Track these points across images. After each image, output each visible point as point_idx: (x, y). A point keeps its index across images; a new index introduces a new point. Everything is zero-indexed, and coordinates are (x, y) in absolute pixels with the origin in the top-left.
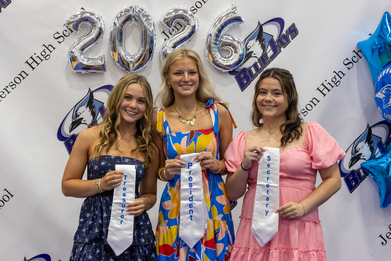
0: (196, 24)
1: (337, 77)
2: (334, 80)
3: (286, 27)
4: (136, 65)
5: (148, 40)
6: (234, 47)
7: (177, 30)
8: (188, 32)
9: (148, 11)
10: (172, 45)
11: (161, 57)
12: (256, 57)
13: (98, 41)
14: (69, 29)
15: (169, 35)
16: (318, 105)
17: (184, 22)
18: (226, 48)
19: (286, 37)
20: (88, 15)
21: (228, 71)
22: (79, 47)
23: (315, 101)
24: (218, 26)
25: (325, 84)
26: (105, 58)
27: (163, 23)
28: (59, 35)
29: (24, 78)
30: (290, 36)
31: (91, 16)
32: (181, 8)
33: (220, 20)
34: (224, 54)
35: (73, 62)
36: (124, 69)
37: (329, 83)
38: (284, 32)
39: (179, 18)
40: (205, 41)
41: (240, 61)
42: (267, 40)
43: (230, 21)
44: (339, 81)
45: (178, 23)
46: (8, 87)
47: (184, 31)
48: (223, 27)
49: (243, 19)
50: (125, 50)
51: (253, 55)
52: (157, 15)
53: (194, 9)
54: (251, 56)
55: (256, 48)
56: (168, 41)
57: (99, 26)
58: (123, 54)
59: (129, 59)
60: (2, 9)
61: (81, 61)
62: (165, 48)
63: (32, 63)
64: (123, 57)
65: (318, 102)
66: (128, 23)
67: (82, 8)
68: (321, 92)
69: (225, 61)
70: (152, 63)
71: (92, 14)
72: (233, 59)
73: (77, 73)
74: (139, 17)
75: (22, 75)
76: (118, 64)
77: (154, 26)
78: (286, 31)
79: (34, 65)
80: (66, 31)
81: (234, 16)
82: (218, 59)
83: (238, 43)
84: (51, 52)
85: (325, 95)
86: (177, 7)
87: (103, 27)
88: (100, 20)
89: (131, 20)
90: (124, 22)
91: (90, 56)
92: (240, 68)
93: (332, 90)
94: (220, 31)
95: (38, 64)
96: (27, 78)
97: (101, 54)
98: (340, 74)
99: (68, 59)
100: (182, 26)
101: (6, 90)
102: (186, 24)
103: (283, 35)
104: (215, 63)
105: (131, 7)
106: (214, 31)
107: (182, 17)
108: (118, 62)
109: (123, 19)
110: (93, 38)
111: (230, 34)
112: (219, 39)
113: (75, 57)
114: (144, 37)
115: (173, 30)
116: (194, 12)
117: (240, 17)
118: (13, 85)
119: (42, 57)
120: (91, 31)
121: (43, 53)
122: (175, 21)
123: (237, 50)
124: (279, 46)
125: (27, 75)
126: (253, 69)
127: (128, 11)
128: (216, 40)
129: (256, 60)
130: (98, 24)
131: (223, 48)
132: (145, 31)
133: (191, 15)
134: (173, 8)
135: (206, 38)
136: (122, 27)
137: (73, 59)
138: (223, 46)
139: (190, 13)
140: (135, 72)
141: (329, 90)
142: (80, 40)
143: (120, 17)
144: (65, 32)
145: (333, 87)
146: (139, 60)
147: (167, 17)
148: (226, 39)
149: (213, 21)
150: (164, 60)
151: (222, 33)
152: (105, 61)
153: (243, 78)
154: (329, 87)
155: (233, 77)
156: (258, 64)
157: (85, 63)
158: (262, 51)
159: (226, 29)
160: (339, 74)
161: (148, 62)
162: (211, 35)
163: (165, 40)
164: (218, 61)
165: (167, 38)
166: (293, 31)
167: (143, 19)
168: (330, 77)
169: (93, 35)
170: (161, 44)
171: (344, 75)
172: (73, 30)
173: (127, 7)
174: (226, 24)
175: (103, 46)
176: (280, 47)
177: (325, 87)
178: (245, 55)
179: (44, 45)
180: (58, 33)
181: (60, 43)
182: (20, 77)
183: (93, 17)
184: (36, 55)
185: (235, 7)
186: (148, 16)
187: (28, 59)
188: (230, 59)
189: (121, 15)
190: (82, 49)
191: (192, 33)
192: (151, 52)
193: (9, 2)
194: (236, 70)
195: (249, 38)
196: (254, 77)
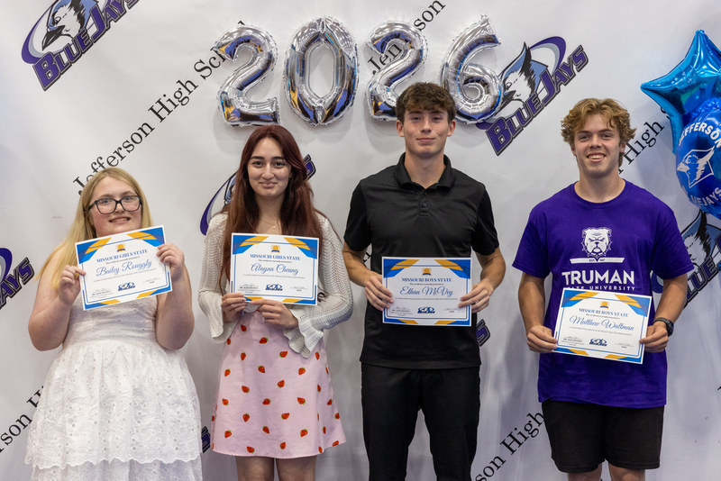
0: (424, 47)
1: (651, 132)
2: (646, 136)
3: (569, 52)
4: (327, 113)
5: (347, 72)
6: (485, 84)
7: (391, 57)
8: (410, 59)
9: (346, 26)
10: (386, 82)
11: (368, 100)
12: (520, 100)
13: (265, 75)
14: (220, 55)
15: (380, 64)
17: (404, 43)
18: (471, 85)
19: (568, 68)
20: (250, 32)
21: (476, 122)
22: (236, 84)
24: (459, 50)
26: (277, 102)
27: (371, 45)
28: (204, 66)
29: (147, 135)
30: (574, 67)
31: (255, 35)
32: (400, 20)
33: (462, 40)
34: (469, 94)
35: (226, 109)
36: (308, 120)
37: (637, 142)
38: (565, 60)
39: (396, 38)
40: (439, 74)
41: (493, 107)
42: (538, 72)
43: (478, 43)
44: (653, 139)
45: (395, 46)
46: (120, 149)
47: (405, 59)
48: (467, 52)
49: (499, 39)
50: (309, 89)
51: (515, 97)
52: (362, 32)
53: (421, 24)
54: (511, 99)
55: (521, 86)
56: (378, 75)
57: (268, 50)
58: (306, 95)
59: (316, 103)
60: (112, 23)
61: (238, 107)
62: (374, 86)
63: (161, 110)
64: (305, 100)
66: (314, 45)
67: (241, 22)
69: (470, 106)
70: (352, 111)
71: (256, 31)
72: (483, 103)
73: (233, 126)
74: (331, 36)
75: (144, 130)
76: (299, 113)
77: (356, 50)
78: (569, 59)
79: (163, 113)
80: (215, 59)
81: (484, 33)
83: (491, 77)
84: (190, 92)
85: (631, 161)
86: (392, 19)
87: (274, 56)
88: (269, 41)
89: (319, 40)
90: (308, 45)
91: (252, 100)
92: (494, 117)
93: (643, 153)
94: (462, 58)
95: (169, 112)
96: (151, 134)
97: (271, 96)
98: (656, 127)
99: (218, 103)
100: (400, 51)
101: (119, 154)
102: (407, 47)
103: (564, 64)
105: (319, 21)
106: (452, 59)
107: (397, 35)
108: (298, 108)
109: (305, 40)
110: (259, 70)
111: (478, 63)
112: (461, 70)
113: (230, 101)
114: (339, 68)
115: (387, 57)
116: (420, 27)
117: (494, 36)
118: (130, 146)
119: (176, 101)
120: (255, 58)
121: (178, 95)
122: (390, 42)
123: (490, 88)
125: (152, 130)
126: (515, 119)
127: (313, 26)
128: (456, 73)
129: (520, 105)
130: (266, 48)
131: (467, 85)
132: (342, 59)
133: (415, 33)
134: (386, 21)
135: (439, 70)
136: (305, 52)
137: (226, 103)
138: (466, 82)
139: (413, 29)
140: (326, 124)
141: (638, 154)
142: (237, 71)
143: (301, 36)
144: (212, 61)
145: (644, 148)
146: (332, 105)
147: (376, 36)
148: (471, 72)
149: (450, 43)
150: (371, 104)
151: (465, 63)
152: (277, 106)
153: (500, 133)
154: (638, 148)
155: (483, 133)
156: (524, 111)
157: (246, 110)
158: (530, 90)
159: (472, 54)
160: (654, 128)
161: (347, 108)
162: (447, 65)
163: (374, 72)
165: (377, 70)
166: (580, 58)
167: (339, 39)
169: (258, 66)
170: (366, 78)
171: (662, 128)
172: (226, 57)
173: (311, 19)
174: (472, 47)
175: (274, 82)
176: (558, 84)
177: (632, 148)
178: (502, 96)
179: (179, 81)
180: (201, 62)
181: (204, 77)
182: (140, 132)
183: (258, 36)
184: (167, 98)
185: (487, 20)
186: (347, 34)
187: (154, 104)
188: (479, 103)
189: (303, 32)
190: (241, 88)
191: (418, 61)
192: (351, 93)
193: (123, 12)
194: (487, 121)
195: (509, 69)
196: (516, 132)
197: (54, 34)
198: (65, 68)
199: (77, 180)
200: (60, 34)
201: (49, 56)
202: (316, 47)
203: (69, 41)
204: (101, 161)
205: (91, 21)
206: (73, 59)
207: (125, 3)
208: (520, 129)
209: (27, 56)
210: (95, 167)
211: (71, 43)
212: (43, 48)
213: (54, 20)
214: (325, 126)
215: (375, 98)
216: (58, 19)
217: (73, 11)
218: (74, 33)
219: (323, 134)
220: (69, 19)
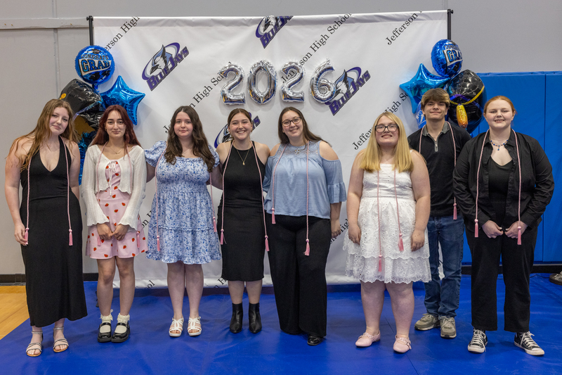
0: (304, 72)
1: (395, 105)
2: (393, 107)
3: (362, 73)
4: (265, 99)
5: (272, 82)
6: (329, 87)
8: (298, 77)
9: (272, 64)
10: (288, 86)
12: (343, 93)
13: (240, 84)
14: (221, 76)
15: (286, 79)
17: (295, 70)
18: (323, 87)
19: (362, 80)
20: (233, 67)
21: (325, 102)
22: (227, 88)
24: (318, 72)
26: (244, 95)
27: (282, 71)
28: (215, 80)
30: (365, 79)
32: (294, 61)
33: (319, 68)
34: (322, 91)
35: (224, 98)
36: (257, 102)
37: (390, 109)
38: (361, 77)
39: (292, 68)
40: (310, 83)
41: (332, 95)
42: (350, 82)
43: (325, 70)
44: (397, 108)
45: (292, 71)
47: (296, 77)
48: (321, 74)
49: (334, 68)
50: (257, 89)
51: (340, 92)
52: (278, 66)
53: (302, 62)
55: (343, 87)
56: (285, 83)
58: (256, 92)
59: (260, 95)
60: (178, 63)
61: (229, 97)
62: (284, 88)
64: (256, 94)
67: (229, 62)
69: (322, 96)
70: (275, 98)
71: (235, 66)
73: (226, 104)
74: (266, 68)
76: (253, 99)
77: (276, 73)
79: (199, 99)
81: (328, 66)
82: (317, 94)
83: (331, 84)
84: (210, 91)
86: (291, 61)
87: (243, 75)
88: (241, 70)
89: (261, 69)
90: (257, 71)
91: (235, 94)
92: (332, 100)
94: (319, 76)
95: (201, 99)
97: (242, 92)
98: (398, 104)
99: (220, 95)
100: (294, 73)
102: (297, 72)
104: (316, 97)
105: (261, 61)
106: (315, 76)
107: (294, 67)
108: (253, 97)
109: (256, 69)
110: (237, 82)
111: (325, 78)
112: (319, 81)
114: (269, 80)
115: (289, 76)
116: (302, 64)
117: (332, 67)
119: (204, 95)
120: (235, 77)
121: (205, 92)
122: (290, 70)
123: (331, 88)
124: (358, 86)
125: (195, 106)
127: (259, 64)
128: (317, 82)
129: (343, 95)
130: (240, 73)
132: (270, 77)
133: (300, 66)
134: (288, 61)
136: (255, 74)
137: (224, 95)
138: (321, 86)
139: (299, 64)
142: (228, 83)
143: (254, 68)
144: (218, 78)
146: (267, 95)
147: (284, 67)
148: (323, 82)
149: (314, 70)
150: (282, 95)
151: (321, 77)
152: (244, 97)
155: (328, 106)
156: (344, 98)
157: (231, 98)
158: (346, 89)
159: (323, 75)
161: (272, 97)
162: (313, 79)
164: (318, 96)
165: (285, 81)
166: (367, 76)
167: (269, 69)
168: (391, 105)
169: (237, 80)
170: (280, 85)
171: (400, 104)
172: (224, 77)
173: (258, 61)
174: (323, 72)
175: (243, 87)
178: (335, 91)
179: (205, 87)
180: (214, 78)
181: (215, 85)
183: (236, 68)
184: (200, 93)
185: (329, 61)
186: (272, 67)
187: (195, 96)
188: (326, 94)
189: (254, 66)
190: (230, 89)
191: (301, 77)
192: (274, 91)
193: (182, 59)
194: (329, 102)
195: (338, 81)
196: (341, 106)
197: (155, 68)
199: (165, 127)
200: (157, 68)
201: (153, 77)
202: (260, 72)
203: (161, 70)
205: (169, 62)
206: (163, 78)
207: (183, 55)
208: (343, 105)
209: (144, 77)
212: (151, 74)
213: (154, 62)
214: (263, 104)
215: (284, 93)
216: (156, 62)
217: (162, 59)
218: (163, 68)
219: (263, 107)
220: (161, 62)
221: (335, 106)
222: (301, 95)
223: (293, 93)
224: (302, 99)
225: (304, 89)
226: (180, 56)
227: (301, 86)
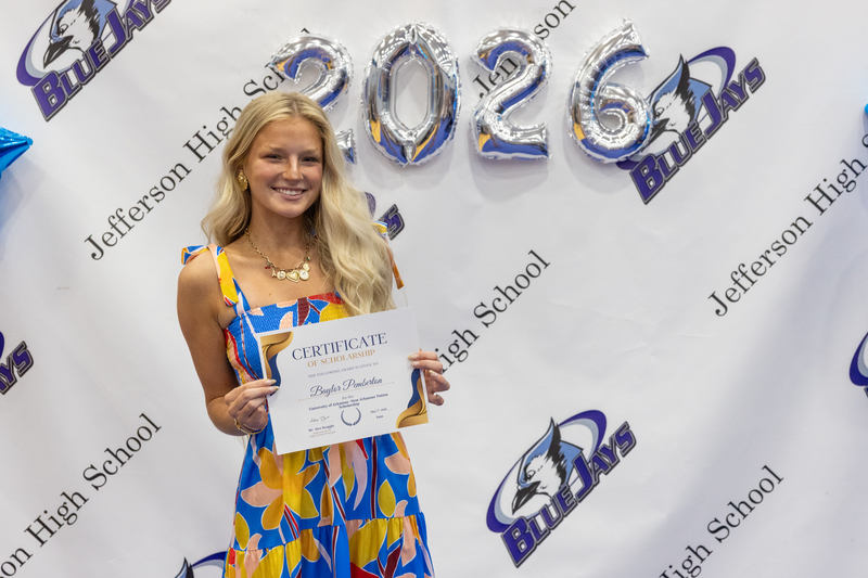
0: (548, 62)
1: (849, 172)
2: (842, 178)
3: (739, 67)
4: (420, 149)
5: (446, 95)
6: (628, 109)
7: (503, 74)
8: (529, 77)
9: (444, 34)
10: (496, 107)
11: (473, 132)
12: (675, 131)
13: (337, 99)
14: (278, 74)
15: (489, 85)
16: (809, 231)
17: (521, 57)
18: (611, 111)
19: (738, 88)
20: (317, 44)
21: (616, 160)
23: (801, 224)
24: (593, 65)
25: (824, 187)
26: (353, 136)
27: (477, 60)
28: (255, 88)
29: (181, 179)
30: (747, 86)
31: (324, 47)
32: (516, 28)
33: (598, 52)
34: (607, 123)
36: (394, 158)
37: (831, 186)
38: (735, 78)
39: (511, 49)
40: (567, 97)
41: (640, 140)
42: (698, 94)
43: (619, 55)
44: (853, 181)
45: (509, 60)
46: (147, 197)
47: (522, 77)
48: (603, 68)
49: (647, 51)
50: (395, 118)
51: (668, 127)
52: (462, 44)
53: (543, 31)
54: (664, 130)
55: (675, 111)
56: (487, 98)
57: (341, 67)
58: (392, 126)
59: (404, 136)
60: (136, 32)
62: (482, 113)
63: (199, 146)
64: (391, 132)
65: (809, 225)
66: (401, 59)
67: (305, 30)
68: (815, 204)
69: (608, 139)
70: (453, 145)
71: (325, 41)
72: (626, 135)
74: (425, 47)
75: (178, 173)
76: (381, 148)
77: (457, 66)
78: (740, 76)
79: (203, 150)
80: (270, 78)
81: (626, 43)
82: (593, 135)
83: (637, 100)
85: (822, 211)
86: (505, 25)
87: (349, 70)
88: (341, 54)
89: (409, 53)
90: (394, 59)
92: (640, 154)
93: (839, 200)
94: (597, 76)
95: (211, 149)
96: (188, 178)
97: (347, 125)
98: (856, 166)
100: (516, 66)
101: (144, 204)
102: (525, 61)
103: (734, 85)
104: (587, 143)
105: (408, 27)
106: (589, 77)
107: (517, 46)
108: (381, 143)
109: (390, 52)
110: (329, 93)
111: (618, 82)
112: (597, 92)
114: (435, 90)
115: (498, 74)
116: (542, 35)
117: (640, 46)
118: (159, 193)
119: (219, 135)
120: (323, 78)
121: (222, 126)
122: (502, 56)
123: (636, 116)
124: (725, 108)
125: (188, 172)
126: (669, 159)
127: (400, 34)
128: (590, 95)
129: (675, 137)
130: (338, 63)
131: (605, 111)
132: (439, 77)
133: (535, 43)
134: (497, 28)
135: (568, 91)
136: (389, 68)
138: (604, 107)
139: (533, 37)
140: (418, 163)
141: (832, 201)
143: (384, 49)
144: (267, 81)
145: (840, 193)
146: (425, 138)
147: (484, 47)
148: (610, 93)
150: (478, 138)
151: (603, 80)
152: (352, 141)
153: (648, 175)
154: (832, 193)
155: (626, 173)
156: (680, 146)
158: (688, 117)
159: (611, 71)
160: (853, 167)
161: (445, 142)
162: (578, 85)
163: (481, 95)
164: (593, 140)
165: (485, 92)
166: (755, 74)
167: (435, 52)
168: (833, 171)
169: (329, 88)
170: (470, 104)
171: (864, 168)
172: (286, 76)
173: (399, 26)
174: (610, 61)
175: (349, 109)
176: (726, 110)
177: (824, 194)
178: (651, 127)
179: (224, 108)
180: (252, 82)
182: (173, 175)
183: (327, 48)
184: (207, 130)
185: (630, 26)
186: (445, 45)
187: (191, 138)
188: (620, 135)
189: (387, 42)
191: (539, 80)
192: (451, 123)
193: (149, 17)
194: (632, 159)
195: (660, 91)
196: (670, 173)
197: (59, 46)
198: (74, 91)
199: (89, 239)
200: (67, 47)
201: (52, 77)
202: (403, 62)
203: (79, 55)
204: (121, 214)
205: (108, 29)
206: (84, 79)
207: (153, 6)
208: (676, 170)
209: (23, 76)
210: (114, 221)
211: (81, 58)
212: (45, 65)
213: (58, 28)
214: (415, 166)
215: (483, 129)
216: (64, 27)
217: (83, 16)
218: (86, 44)
219: (415, 176)
220: (78, 27)
221: (649, 175)
222: (537, 138)
223: (514, 130)
224: (542, 149)
225: (546, 118)
226: (145, 9)
227: (540, 108)
